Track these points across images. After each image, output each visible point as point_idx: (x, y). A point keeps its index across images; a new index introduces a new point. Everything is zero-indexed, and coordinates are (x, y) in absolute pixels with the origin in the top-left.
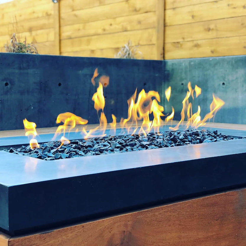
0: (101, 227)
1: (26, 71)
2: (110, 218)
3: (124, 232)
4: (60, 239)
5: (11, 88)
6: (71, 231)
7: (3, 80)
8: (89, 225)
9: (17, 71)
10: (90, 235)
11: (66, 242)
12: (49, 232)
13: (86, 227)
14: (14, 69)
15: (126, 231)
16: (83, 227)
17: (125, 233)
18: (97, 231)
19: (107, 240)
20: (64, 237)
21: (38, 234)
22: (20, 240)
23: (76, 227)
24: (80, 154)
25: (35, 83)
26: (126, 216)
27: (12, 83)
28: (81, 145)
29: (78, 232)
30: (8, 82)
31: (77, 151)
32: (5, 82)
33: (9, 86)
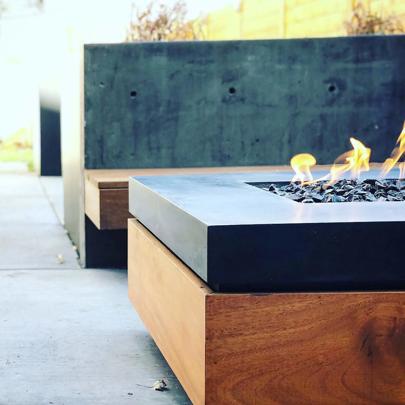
0: (352, 304)
1: (367, 65)
2: (369, 293)
3: (395, 318)
4: (281, 308)
5: (339, 95)
6: (299, 300)
7: (326, 82)
8: (329, 296)
9: (351, 66)
10: (331, 311)
11: (291, 313)
12: (265, 295)
13: (325, 300)
14: (347, 62)
15: (398, 317)
16: (319, 297)
17: (397, 320)
18: (343, 308)
19: (362, 325)
20: (288, 306)
21: (248, 294)
22: (222, 298)
23: (307, 295)
24: (368, 198)
25: (383, 85)
26: (399, 294)
27: (342, 86)
28: (379, 186)
29: (311, 303)
30: (335, 85)
31: (365, 194)
32: (329, 85)
33: (336, 92)
